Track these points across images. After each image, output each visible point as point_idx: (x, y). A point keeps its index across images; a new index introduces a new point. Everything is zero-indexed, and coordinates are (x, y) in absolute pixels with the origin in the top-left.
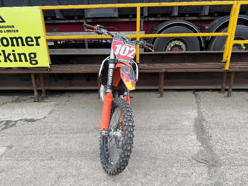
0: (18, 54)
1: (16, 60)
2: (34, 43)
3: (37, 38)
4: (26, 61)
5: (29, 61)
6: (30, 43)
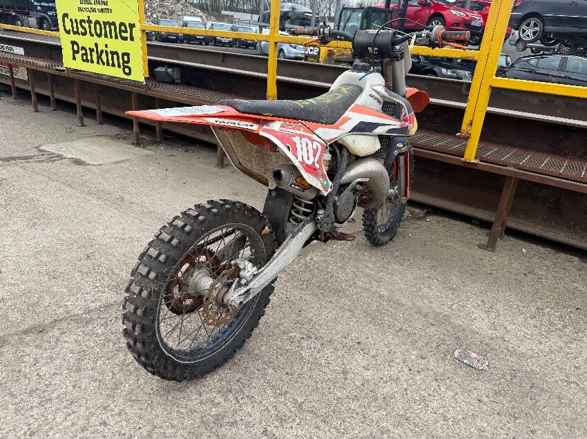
1: (108, 64)
2: (128, 35)
3: (132, 26)
4: (119, 66)
5: (122, 67)
6: (124, 35)
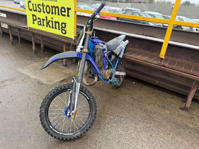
0: (55, 22)
1: (53, 27)
3: (69, 9)
5: (61, 29)
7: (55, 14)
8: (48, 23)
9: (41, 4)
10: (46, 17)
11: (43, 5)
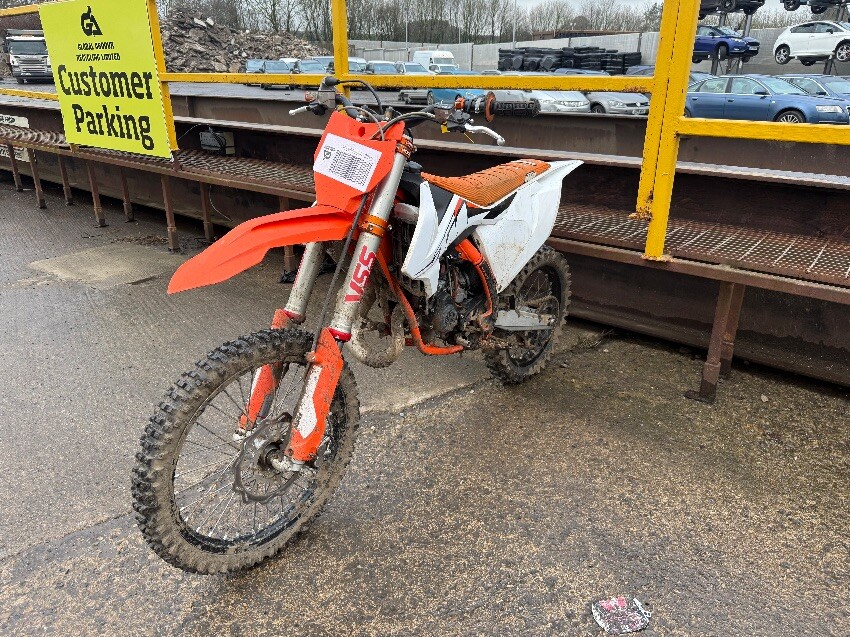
0: (125, 117)
1: (123, 136)
2: (144, 90)
3: (148, 76)
4: (137, 138)
5: (141, 137)
6: (139, 90)
7: (123, 95)
8: (110, 125)
9: (88, 71)
10: (105, 108)
11: (93, 75)
